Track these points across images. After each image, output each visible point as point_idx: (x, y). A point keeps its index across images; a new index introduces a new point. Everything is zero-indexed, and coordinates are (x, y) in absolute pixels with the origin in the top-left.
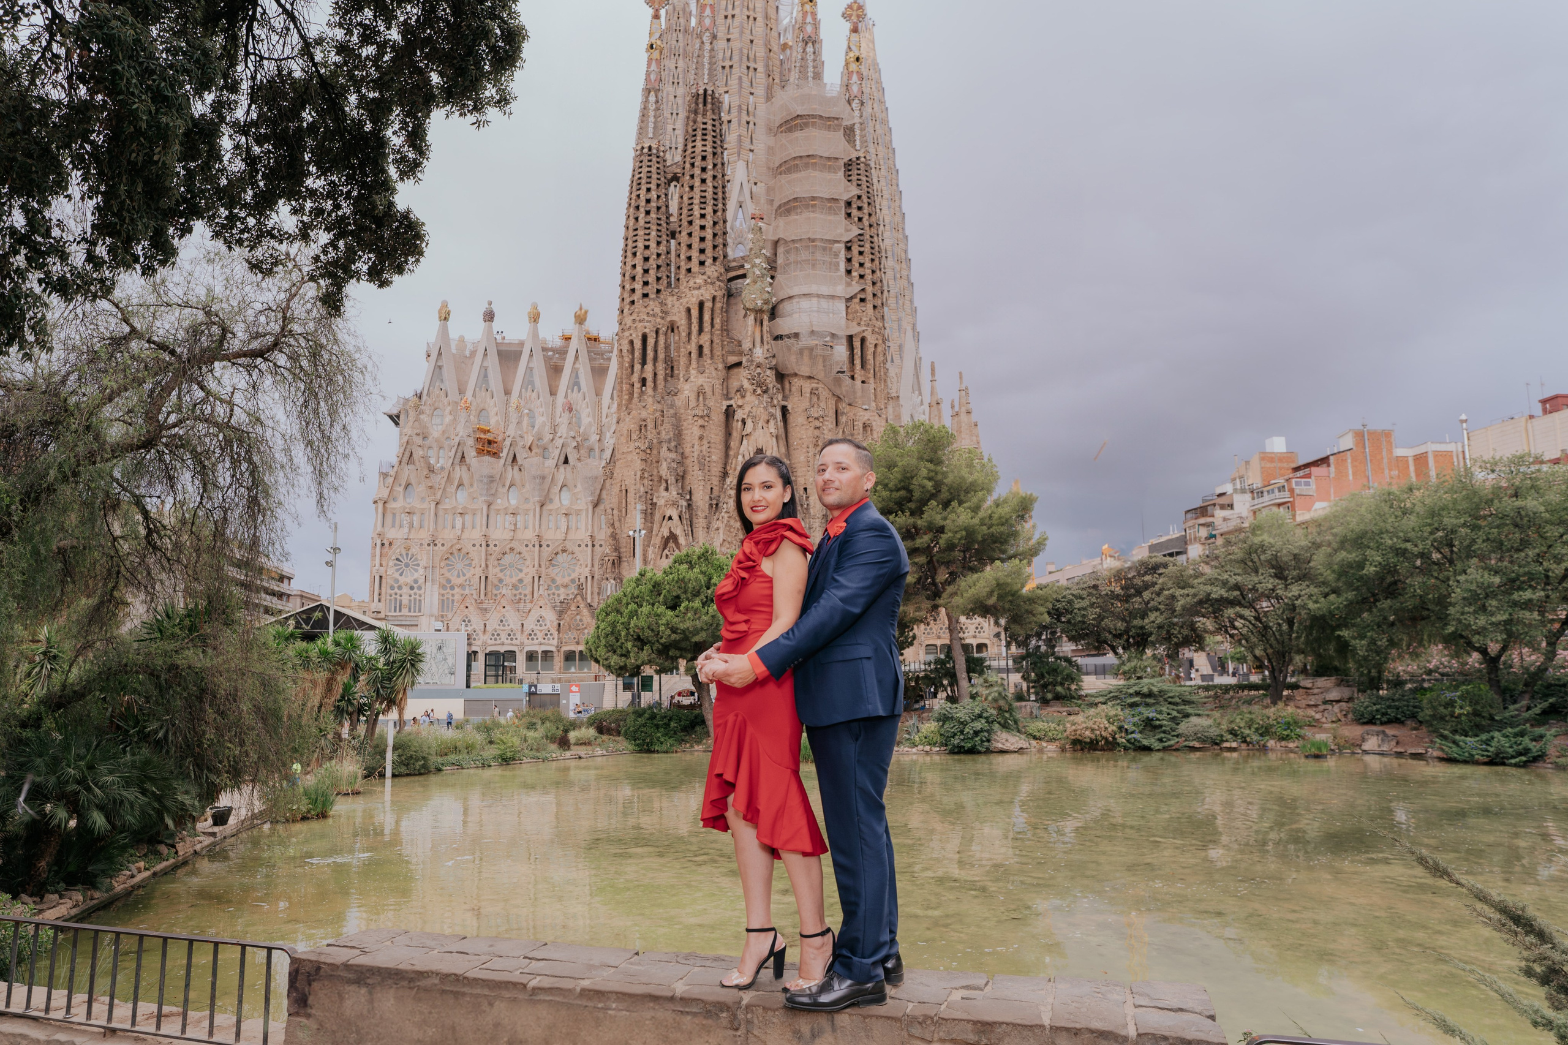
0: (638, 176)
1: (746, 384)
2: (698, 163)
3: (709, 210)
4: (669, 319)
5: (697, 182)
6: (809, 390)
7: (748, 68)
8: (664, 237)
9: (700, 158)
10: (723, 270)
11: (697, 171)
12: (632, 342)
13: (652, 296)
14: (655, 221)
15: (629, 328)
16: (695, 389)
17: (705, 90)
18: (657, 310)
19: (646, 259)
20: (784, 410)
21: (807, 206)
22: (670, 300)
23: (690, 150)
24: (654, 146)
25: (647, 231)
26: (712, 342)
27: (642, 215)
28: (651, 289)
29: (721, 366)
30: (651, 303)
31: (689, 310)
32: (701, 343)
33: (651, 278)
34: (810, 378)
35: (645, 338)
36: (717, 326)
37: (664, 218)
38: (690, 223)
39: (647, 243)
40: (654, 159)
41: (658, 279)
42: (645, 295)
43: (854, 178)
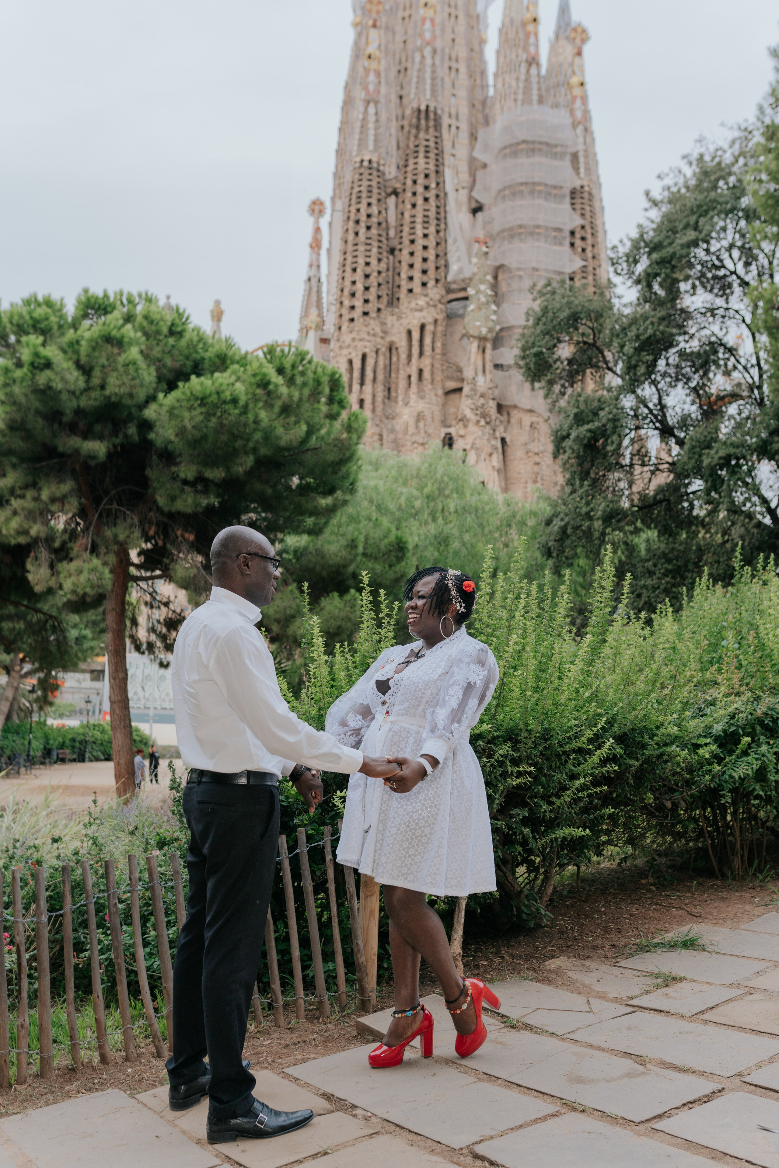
0: (357, 189)
1: (469, 414)
2: (421, 180)
3: (432, 230)
4: (388, 339)
5: (420, 201)
6: (529, 424)
7: (450, 68)
8: (385, 254)
9: (422, 176)
10: (444, 292)
11: (420, 189)
12: (350, 362)
13: (373, 314)
14: (376, 238)
15: (349, 346)
16: (415, 414)
17: (427, 107)
18: (378, 329)
19: (367, 276)
20: (503, 440)
21: (532, 234)
22: (390, 320)
23: (411, 167)
24: (375, 159)
25: (368, 248)
26: (433, 366)
27: (362, 231)
28: (371, 307)
29: (440, 392)
30: (372, 322)
31: (409, 333)
32: (422, 366)
33: (372, 295)
34: (531, 411)
35: (364, 357)
36: (438, 350)
37: (384, 234)
38: (412, 242)
39: (368, 260)
40: (375, 173)
41: (379, 297)
42: (366, 314)
43: (578, 207)
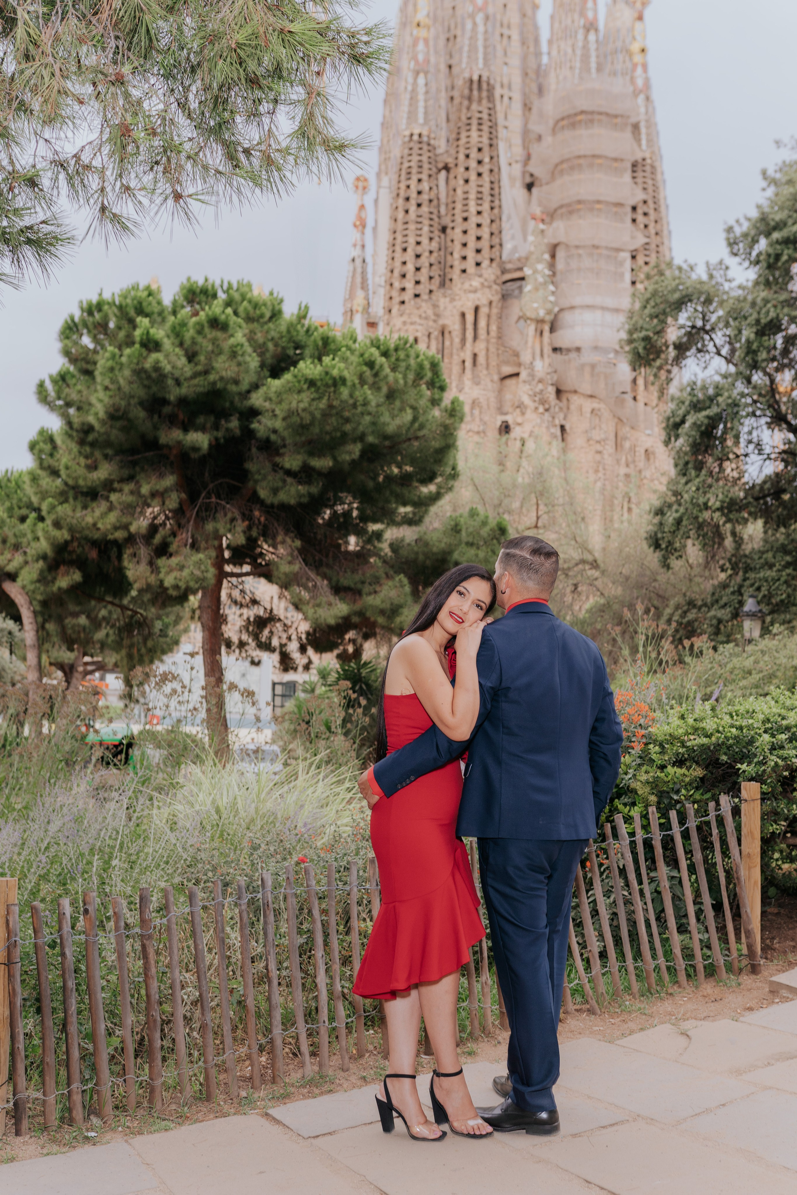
0: (406, 165)
1: (526, 400)
2: (474, 154)
3: (486, 207)
4: (441, 322)
5: (473, 177)
6: (589, 410)
7: (502, 35)
8: (437, 233)
9: (475, 150)
10: (499, 273)
11: (473, 164)
13: (425, 296)
14: (427, 215)
15: (399, 330)
17: (480, 77)
18: (430, 312)
19: (418, 256)
20: (562, 428)
21: (591, 210)
22: (443, 302)
23: (463, 140)
24: (425, 133)
25: (419, 226)
26: (488, 350)
27: (413, 208)
28: (422, 289)
29: (496, 377)
30: (424, 304)
31: (463, 315)
32: (476, 351)
33: (423, 276)
34: (591, 396)
36: (493, 333)
37: (435, 211)
38: (466, 219)
39: (419, 239)
40: (425, 147)
41: (431, 278)
42: (417, 296)
43: (640, 180)
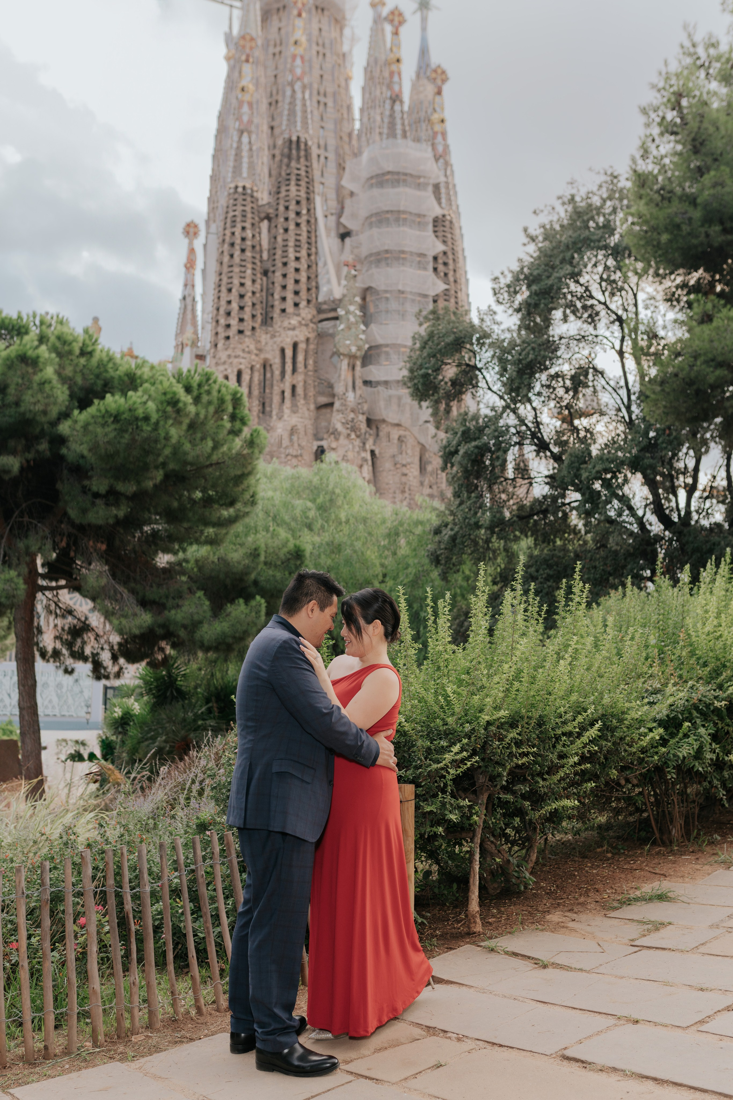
0: (231, 214)
1: (339, 427)
2: (293, 206)
3: (304, 253)
4: (263, 356)
5: (292, 226)
6: (396, 437)
7: (319, 102)
8: (259, 275)
9: (294, 202)
10: (315, 312)
11: (292, 215)
12: (226, 377)
13: (248, 333)
14: (250, 260)
15: (224, 363)
16: (289, 428)
17: (298, 138)
18: (252, 347)
19: (242, 296)
20: (372, 452)
21: (397, 259)
22: (264, 338)
23: (283, 194)
24: (248, 185)
25: (243, 269)
26: (305, 382)
27: (237, 253)
28: (246, 326)
29: (312, 407)
30: (247, 340)
31: (283, 351)
32: (295, 382)
33: (247, 314)
34: (398, 425)
35: (239, 373)
36: (310, 367)
37: (258, 256)
38: (285, 264)
39: (243, 281)
40: (249, 199)
41: (253, 316)
42: (241, 332)
43: (440, 234)
